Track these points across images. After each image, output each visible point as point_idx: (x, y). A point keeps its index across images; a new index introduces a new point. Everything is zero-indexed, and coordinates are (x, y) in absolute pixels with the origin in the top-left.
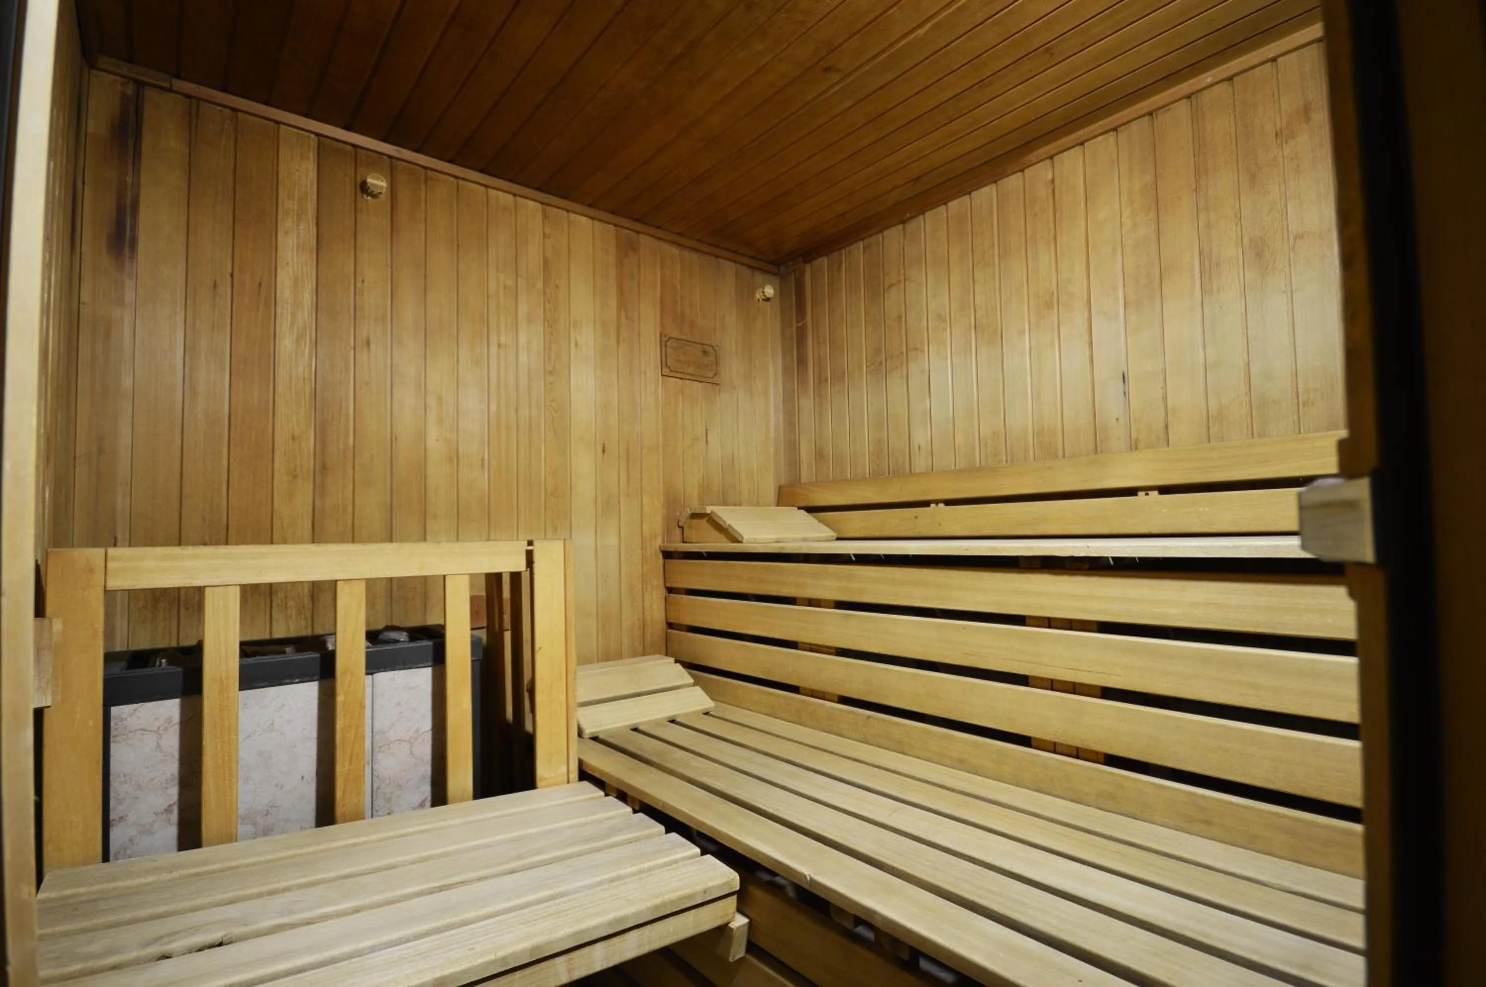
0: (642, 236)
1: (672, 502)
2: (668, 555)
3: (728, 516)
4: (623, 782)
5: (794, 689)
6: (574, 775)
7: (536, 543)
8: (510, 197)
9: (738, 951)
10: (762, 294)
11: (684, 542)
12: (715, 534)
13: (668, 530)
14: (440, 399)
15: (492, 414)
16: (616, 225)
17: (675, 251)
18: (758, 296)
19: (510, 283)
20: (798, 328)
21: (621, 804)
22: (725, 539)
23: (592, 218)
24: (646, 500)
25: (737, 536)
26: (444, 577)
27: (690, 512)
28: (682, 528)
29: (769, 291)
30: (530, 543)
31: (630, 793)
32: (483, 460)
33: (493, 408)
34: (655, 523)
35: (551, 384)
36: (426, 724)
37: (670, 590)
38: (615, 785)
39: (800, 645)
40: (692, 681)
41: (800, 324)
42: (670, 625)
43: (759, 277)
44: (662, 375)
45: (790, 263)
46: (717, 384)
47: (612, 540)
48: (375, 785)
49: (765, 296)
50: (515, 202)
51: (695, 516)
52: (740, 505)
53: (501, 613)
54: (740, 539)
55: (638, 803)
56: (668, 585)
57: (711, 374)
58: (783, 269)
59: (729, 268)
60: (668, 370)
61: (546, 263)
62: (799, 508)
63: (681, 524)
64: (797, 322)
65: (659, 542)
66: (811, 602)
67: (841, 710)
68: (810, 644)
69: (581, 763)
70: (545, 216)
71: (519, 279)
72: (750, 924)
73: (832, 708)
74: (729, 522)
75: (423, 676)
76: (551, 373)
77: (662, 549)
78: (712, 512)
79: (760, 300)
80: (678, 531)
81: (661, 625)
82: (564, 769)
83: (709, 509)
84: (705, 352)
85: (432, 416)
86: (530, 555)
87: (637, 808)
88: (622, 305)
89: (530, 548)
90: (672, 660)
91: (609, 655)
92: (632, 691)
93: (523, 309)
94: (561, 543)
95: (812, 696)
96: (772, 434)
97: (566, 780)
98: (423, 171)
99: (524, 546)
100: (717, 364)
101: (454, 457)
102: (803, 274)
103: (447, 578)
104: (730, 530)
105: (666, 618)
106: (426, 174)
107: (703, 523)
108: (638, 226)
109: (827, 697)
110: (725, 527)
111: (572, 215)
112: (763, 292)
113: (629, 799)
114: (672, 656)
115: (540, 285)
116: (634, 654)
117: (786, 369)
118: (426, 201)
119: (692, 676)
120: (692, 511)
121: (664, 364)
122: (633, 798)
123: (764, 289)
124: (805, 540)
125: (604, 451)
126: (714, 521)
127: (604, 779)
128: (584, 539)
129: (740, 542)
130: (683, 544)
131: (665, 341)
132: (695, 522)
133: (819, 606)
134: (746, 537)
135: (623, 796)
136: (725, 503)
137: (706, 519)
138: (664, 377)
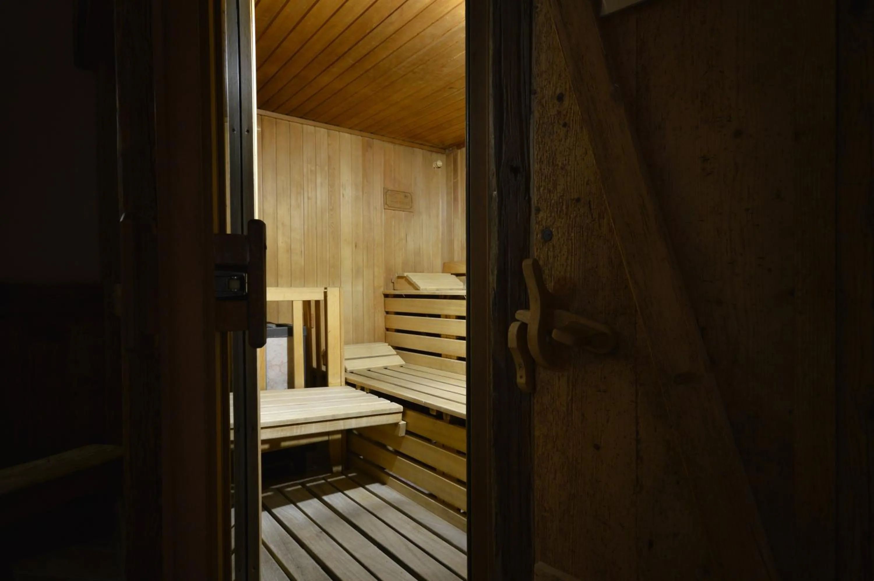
0: (374, 140)
1: (388, 270)
2: (386, 296)
3: (415, 278)
4: (362, 383)
5: (439, 355)
6: (343, 383)
7: (328, 288)
8: (313, 128)
9: (402, 433)
10: (436, 165)
11: (394, 290)
12: (408, 286)
13: (386, 285)
14: (283, 224)
15: (306, 229)
16: (362, 136)
17: (391, 146)
18: (434, 166)
19: (313, 168)
20: (454, 183)
21: (362, 391)
22: (413, 289)
23: (351, 134)
24: (376, 269)
25: (417, 287)
26: (292, 301)
27: (397, 275)
28: (393, 283)
29: (440, 163)
30: (326, 288)
31: (365, 386)
32: (302, 252)
33: (306, 227)
34: (380, 281)
35: (332, 215)
36: (285, 359)
37: (387, 313)
38: (359, 385)
39: (442, 336)
40: (395, 353)
41: (455, 181)
42: (387, 329)
43: (435, 155)
44: (384, 209)
45: (451, 149)
46: (412, 212)
47: (360, 288)
48: (267, 381)
49: (437, 166)
50: (315, 129)
51: (399, 277)
52: (423, 272)
53: (310, 320)
54: (419, 288)
55: (368, 390)
56: (386, 310)
57: (409, 207)
58: (447, 151)
59: (419, 152)
60: (387, 206)
61: (329, 157)
62: (452, 274)
63: (393, 281)
64: (454, 179)
65: (382, 290)
66: (447, 317)
67: (457, 363)
68: (446, 335)
69: (346, 379)
70: (329, 135)
71: (317, 167)
72: (407, 423)
73: (454, 362)
74: (414, 281)
75: (284, 341)
76: (332, 210)
77: (384, 293)
78: (407, 276)
79: (435, 168)
80: (391, 285)
81: (383, 329)
82: (339, 381)
83: (405, 274)
84: (406, 196)
85: (280, 232)
86: (325, 294)
87: (368, 392)
88: (365, 175)
89: (326, 290)
90: (387, 344)
91: (358, 341)
92: (368, 356)
93: (319, 181)
94: (338, 289)
95: (447, 358)
96: (440, 237)
97: (340, 385)
98: (275, 119)
99: (323, 290)
100: (412, 202)
101: (290, 250)
102: (457, 155)
103: (294, 302)
104: (415, 284)
105: (385, 325)
106: (276, 122)
107: (403, 281)
108: (373, 136)
109: (452, 358)
110: (413, 283)
111: (341, 133)
112: (436, 164)
113: (365, 389)
114: (387, 343)
115: (326, 168)
116: (370, 341)
117: (448, 203)
118: (276, 134)
119: (396, 352)
120: (398, 275)
121: (385, 203)
122: (367, 389)
123: (437, 163)
124: (451, 289)
125: (356, 246)
126: (408, 280)
127: (355, 383)
128: (347, 287)
129: (418, 289)
130: (393, 291)
131: (386, 192)
132: (399, 280)
133: (450, 318)
134: (421, 288)
135: (363, 389)
136: (415, 271)
137: (404, 279)
138: (386, 210)
